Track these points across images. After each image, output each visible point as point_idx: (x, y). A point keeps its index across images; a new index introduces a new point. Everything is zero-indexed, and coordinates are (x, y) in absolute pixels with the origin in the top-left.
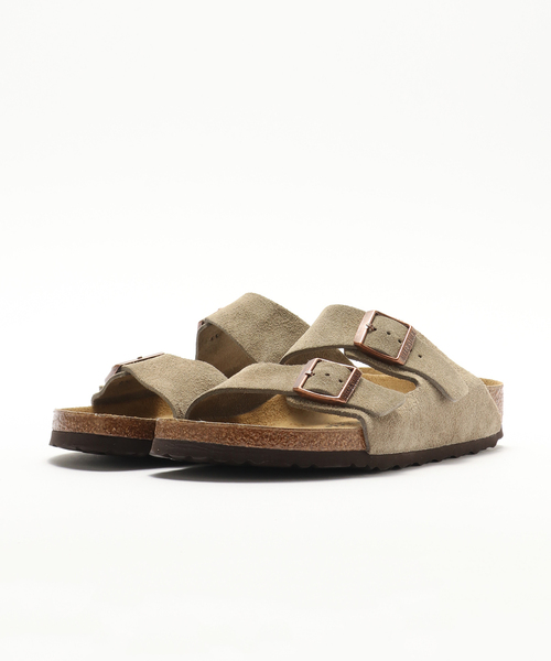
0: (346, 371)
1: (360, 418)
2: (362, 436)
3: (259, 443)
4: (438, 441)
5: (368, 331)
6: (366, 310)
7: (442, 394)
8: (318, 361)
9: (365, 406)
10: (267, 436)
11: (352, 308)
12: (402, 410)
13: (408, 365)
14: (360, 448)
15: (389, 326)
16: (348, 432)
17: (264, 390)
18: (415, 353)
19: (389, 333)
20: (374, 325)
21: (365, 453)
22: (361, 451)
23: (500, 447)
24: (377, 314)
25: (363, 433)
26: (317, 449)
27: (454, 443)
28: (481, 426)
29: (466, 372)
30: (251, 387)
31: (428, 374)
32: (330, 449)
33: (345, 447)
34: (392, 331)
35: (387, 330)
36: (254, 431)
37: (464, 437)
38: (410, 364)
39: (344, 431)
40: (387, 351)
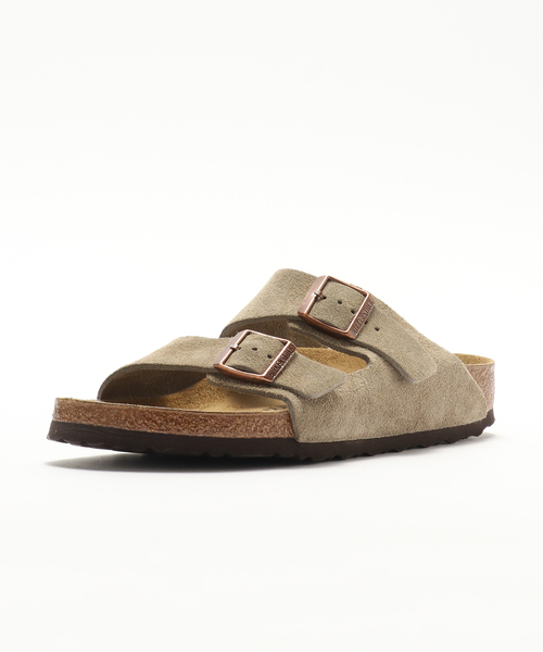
0: (279, 345)
1: (286, 400)
2: (290, 421)
3: (163, 427)
4: (394, 428)
5: (316, 300)
6: (317, 274)
7: (399, 374)
8: (248, 334)
9: (294, 386)
10: (172, 420)
11: (301, 273)
12: (343, 391)
13: (360, 339)
14: (286, 434)
15: (342, 294)
16: (271, 416)
17: (182, 366)
18: (371, 325)
19: (340, 302)
20: (324, 293)
21: (293, 441)
22: (288, 439)
23: (489, 436)
24: (330, 280)
25: (289, 418)
26: (231, 436)
27: (419, 430)
28: (457, 411)
29: (439, 348)
30: (169, 362)
31: (384, 350)
32: (248, 436)
33: (267, 433)
34: (344, 299)
35: (338, 298)
36: (158, 414)
37: (432, 425)
38: (363, 339)
39: (265, 415)
40: (335, 322)
